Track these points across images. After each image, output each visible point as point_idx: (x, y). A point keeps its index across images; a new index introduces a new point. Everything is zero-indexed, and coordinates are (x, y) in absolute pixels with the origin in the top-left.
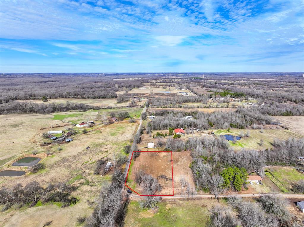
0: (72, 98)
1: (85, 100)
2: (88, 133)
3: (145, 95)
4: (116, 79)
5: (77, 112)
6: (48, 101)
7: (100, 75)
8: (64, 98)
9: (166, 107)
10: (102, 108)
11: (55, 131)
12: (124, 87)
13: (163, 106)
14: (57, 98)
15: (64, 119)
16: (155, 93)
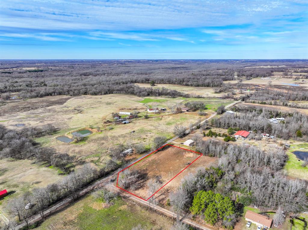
0: (178, 84)
1: (188, 87)
2: (149, 119)
3: (260, 86)
4: (250, 66)
5: (167, 98)
6: (155, 85)
7: (238, 61)
8: (170, 84)
9: (265, 103)
10: (192, 97)
11: (125, 113)
12: (244, 76)
13: (260, 102)
14: (165, 83)
15: (148, 103)
16: (275, 85)
